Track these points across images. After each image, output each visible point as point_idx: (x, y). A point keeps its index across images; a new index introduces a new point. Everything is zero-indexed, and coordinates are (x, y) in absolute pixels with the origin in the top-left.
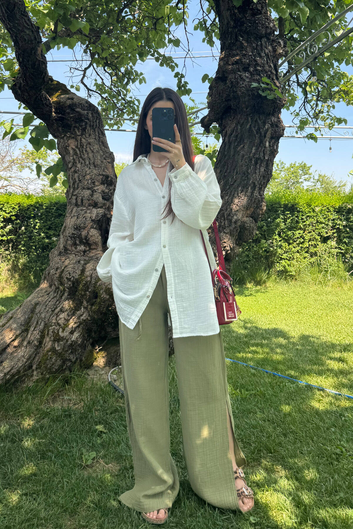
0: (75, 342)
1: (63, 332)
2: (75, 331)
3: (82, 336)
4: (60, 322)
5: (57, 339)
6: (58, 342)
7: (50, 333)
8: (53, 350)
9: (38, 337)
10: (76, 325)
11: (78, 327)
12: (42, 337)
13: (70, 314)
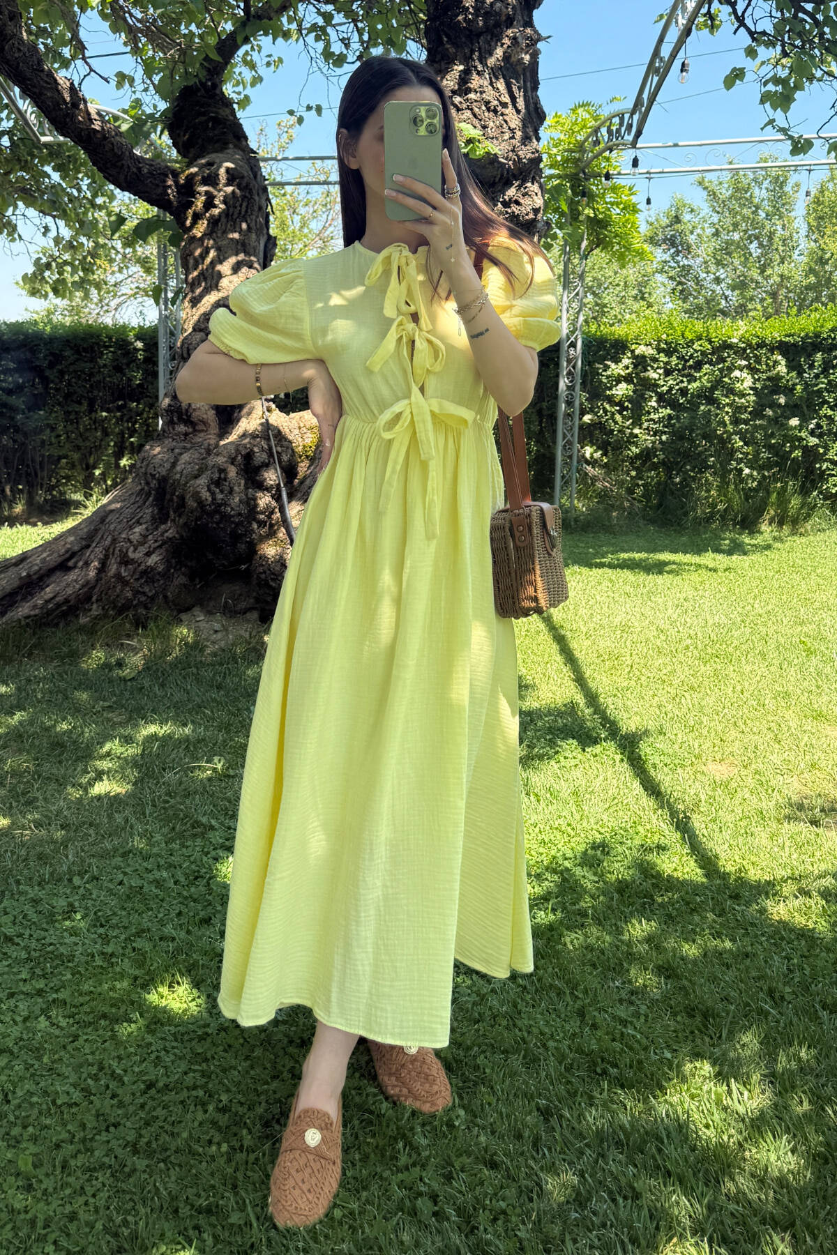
0: (152, 569)
1: (134, 551)
2: (153, 552)
3: (167, 561)
4: (131, 537)
5: (125, 561)
6: (126, 565)
7: (117, 552)
8: (118, 576)
9: (101, 556)
10: (157, 544)
11: (160, 547)
12: (107, 557)
13: (150, 528)
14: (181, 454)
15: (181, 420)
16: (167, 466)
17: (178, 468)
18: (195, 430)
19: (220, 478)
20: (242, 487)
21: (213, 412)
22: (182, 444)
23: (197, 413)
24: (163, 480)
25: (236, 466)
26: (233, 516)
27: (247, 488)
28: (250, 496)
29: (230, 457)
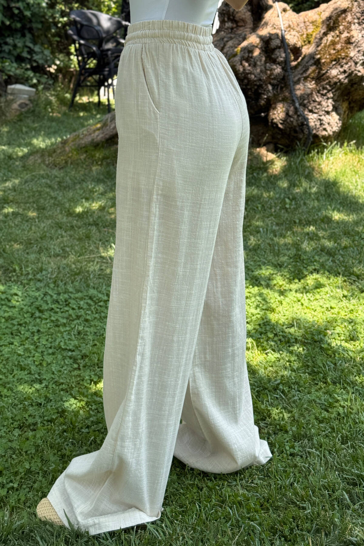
15: (229, 19)
18: (237, 26)
19: (248, 56)
20: (263, 62)
21: (249, 13)
22: (229, 35)
23: (239, 15)
25: (260, 48)
27: (266, 62)
28: (268, 68)
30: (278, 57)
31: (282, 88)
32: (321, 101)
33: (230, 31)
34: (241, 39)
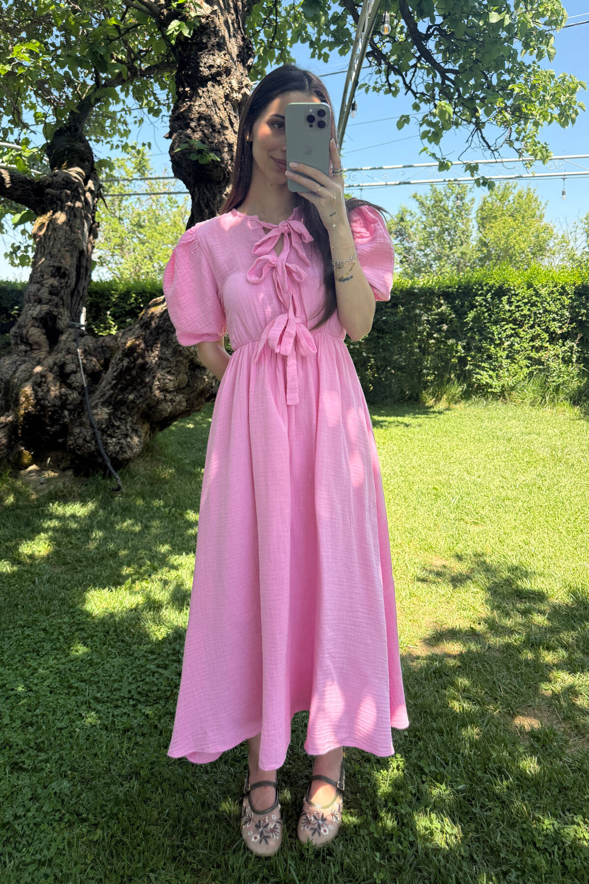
3: (8, 436)
14: (20, 365)
15: (22, 341)
16: (11, 373)
17: (17, 375)
18: (32, 349)
19: (41, 381)
20: (57, 388)
21: (44, 336)
22: (23, 358)
23: (32, 338)
24: (8, 382)
25: (53, 373)
26: (49, 407)
28: (62, 393)
29: (49, 367)
30: (73, 382)
31: (79, 413)
32: (119, 426)
33: (24, 354)
34: (35, 363)
